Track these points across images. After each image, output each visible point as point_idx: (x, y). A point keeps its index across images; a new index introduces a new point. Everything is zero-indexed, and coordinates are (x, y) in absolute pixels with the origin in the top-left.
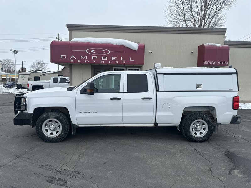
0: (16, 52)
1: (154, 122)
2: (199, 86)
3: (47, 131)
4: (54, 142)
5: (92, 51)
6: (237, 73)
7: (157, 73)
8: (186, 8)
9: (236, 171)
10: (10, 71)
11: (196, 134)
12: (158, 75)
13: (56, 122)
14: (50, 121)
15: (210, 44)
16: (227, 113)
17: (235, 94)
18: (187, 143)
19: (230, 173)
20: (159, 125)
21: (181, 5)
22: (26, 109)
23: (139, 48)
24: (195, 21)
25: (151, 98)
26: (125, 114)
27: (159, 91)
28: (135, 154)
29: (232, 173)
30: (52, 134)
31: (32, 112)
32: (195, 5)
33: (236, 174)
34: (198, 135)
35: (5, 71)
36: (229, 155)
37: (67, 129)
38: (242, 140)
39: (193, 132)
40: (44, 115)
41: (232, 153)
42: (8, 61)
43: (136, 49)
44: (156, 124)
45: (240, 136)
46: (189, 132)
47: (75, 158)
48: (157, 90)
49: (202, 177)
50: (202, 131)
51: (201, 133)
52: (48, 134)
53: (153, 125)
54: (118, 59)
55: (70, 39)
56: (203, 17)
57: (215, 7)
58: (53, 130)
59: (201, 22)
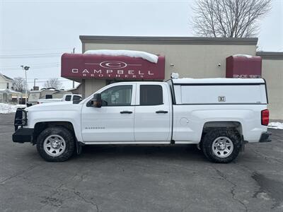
0: (27, 68)
1: (170, 139)
2: (221, 99)
3: (49, 148)
4: (57, 161)
5: (107, 64)
6: (265, 84)
7: (173, 84)
8: (214, 18)
9: (263, 193)
10: (21, 91)
11: (219, 153)
12: (175, 86)
13: (60, 139)
14: (53, 138)
15: (239, 55)
16: (256, 129)
17: (264, 107)
18: (210, 164)
19: (255, 196)
20: (176, 143)
21: (209, 16)
22: (26, 124)
23: (159, 60)
24: (225, 32)
25: (167, 112)
26: (137, 130)
27: (175, 104)
28: (147, 175)
29: (257, 196)
30: (54, 152)
31: (33, 127)
32: (224, 15)
33: (263, 197)
34: (222, 155)
35: (16, 90)
36: (257, 177)
37: (71, 147)
38: (274, 162)
39: (215, 152)
40: (46, 131)
41: (260, 175)
42: (20, 79)
43: (156, 61)
44: (173, 142)
45: (273, 157)
46: (211, 151)
47: (77, 178)
48: (174, 103)
49: (221, 200)
50: (226, 150)
51: (225, 153)
52: (50, 152)
53: (169, 143)
54: (136, 73)
55: (84, 51)
56: (233, 29)
57: (247, 17)
58: (56, 148)
59: (232, 33)
